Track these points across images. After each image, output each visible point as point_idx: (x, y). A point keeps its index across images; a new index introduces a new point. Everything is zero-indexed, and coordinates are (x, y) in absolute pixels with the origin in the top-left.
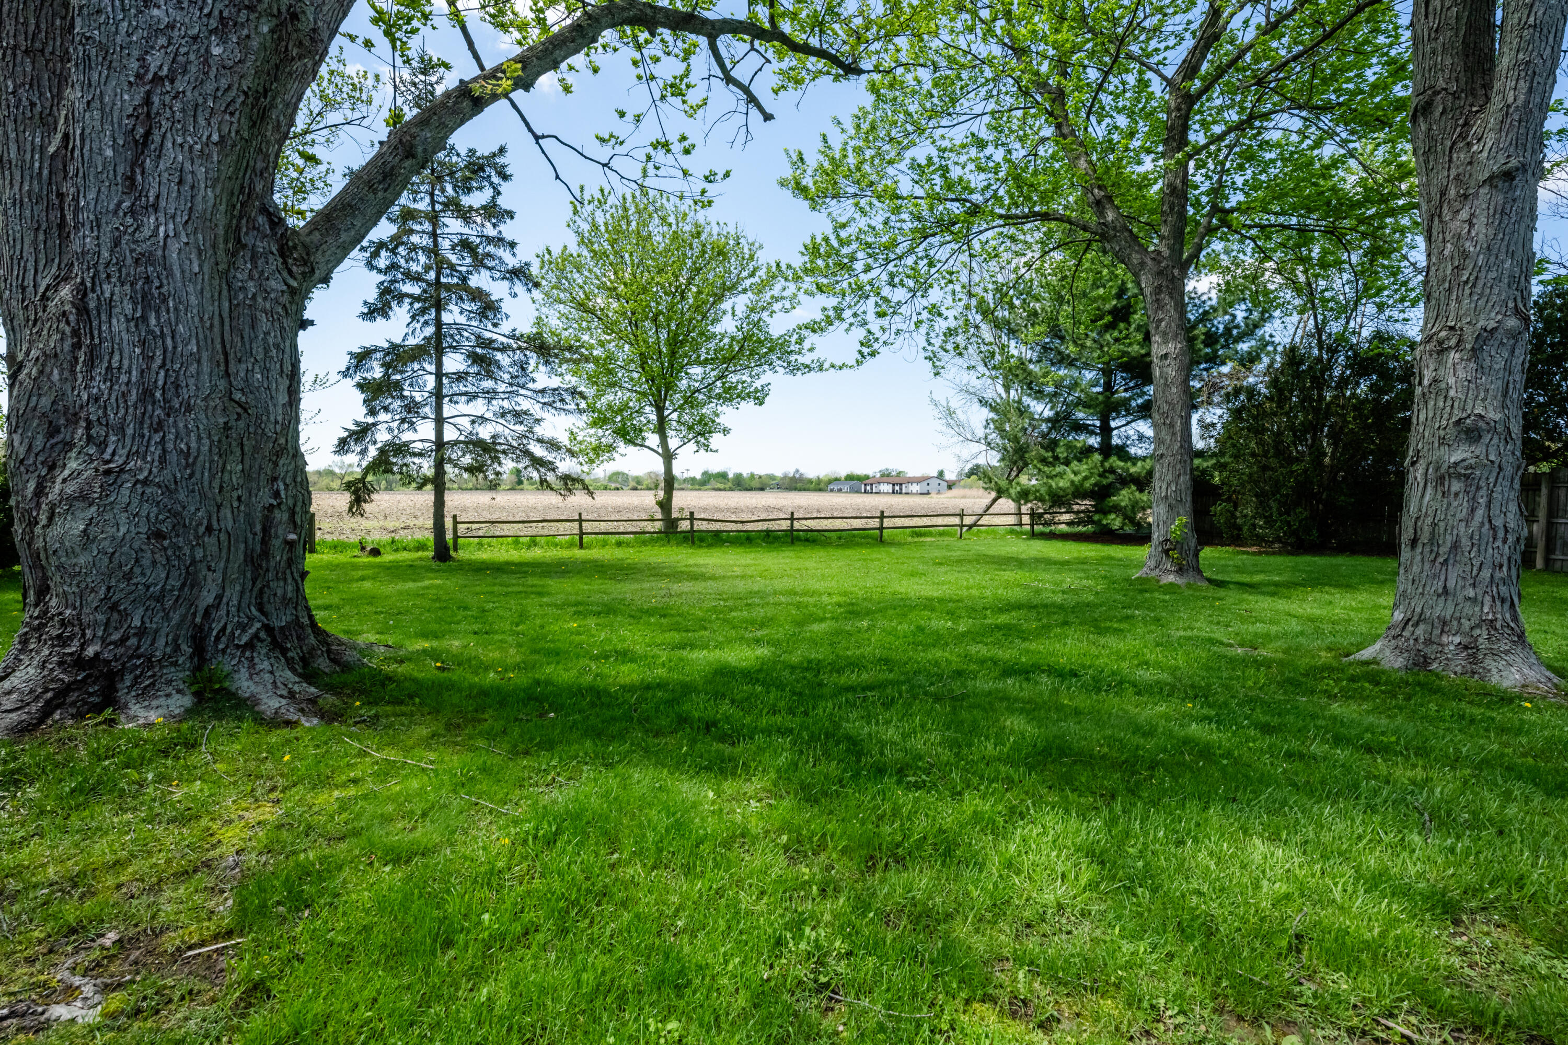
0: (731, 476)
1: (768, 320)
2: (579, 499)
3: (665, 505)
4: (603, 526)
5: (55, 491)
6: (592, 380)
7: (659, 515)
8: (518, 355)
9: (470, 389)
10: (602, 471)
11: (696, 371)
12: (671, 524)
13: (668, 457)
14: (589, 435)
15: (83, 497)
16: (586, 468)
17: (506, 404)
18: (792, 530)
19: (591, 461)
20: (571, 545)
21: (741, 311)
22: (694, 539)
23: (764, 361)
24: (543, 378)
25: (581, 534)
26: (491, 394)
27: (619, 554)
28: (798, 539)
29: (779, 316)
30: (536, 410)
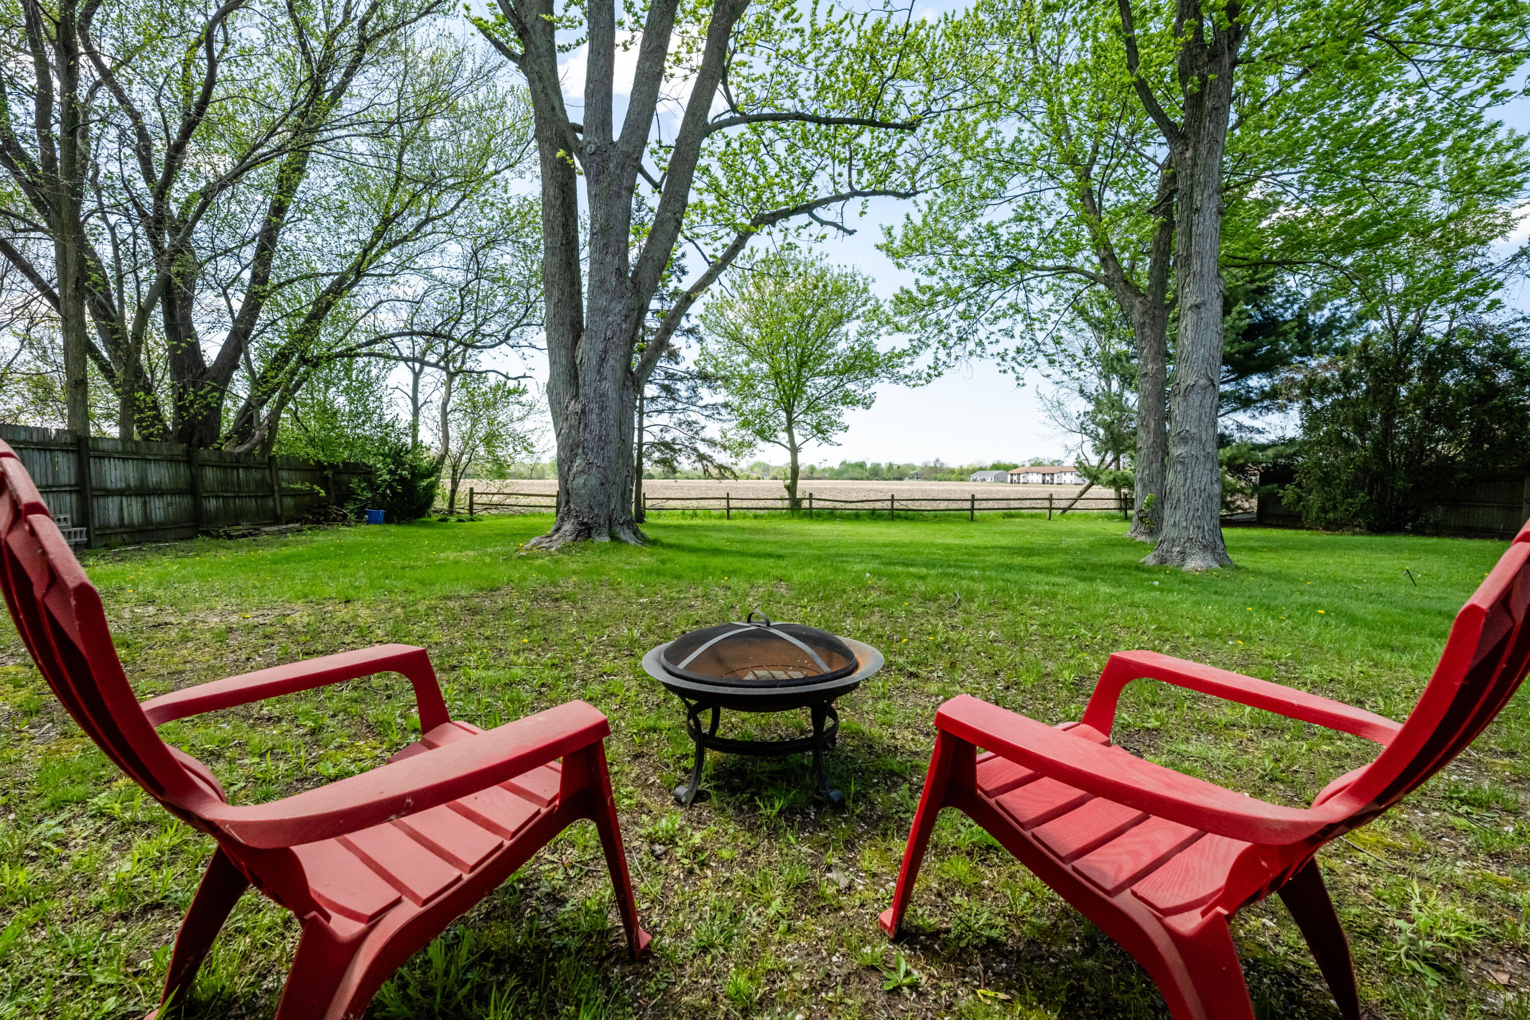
0: (869, 466)
1: (875, 341)
2: (729, 483)
3: (791, 489)
4: (745, 504)
5: (574, 469)
6: (739, 392)
7: (786, 494)
8: (691, 383)
9: (660, 407)
10: (744, 463)
11: (820, 381)
12: (795, 504)
13: (794, 450)
14: (735, 434)
15: (583, 472)
16: (734, 460)
17: (682, 416)
18: (892, 509)
19: (737, 455)
20: (721, 517)
21: (853, 335)
22: (812, 515)
23: (871, 373)
24: (707, 395)
25: (729, 509)
26: (672, 410)
27: (755, 523)
28: (899, 517)
29: (884, 338)
30: (703, 421)
